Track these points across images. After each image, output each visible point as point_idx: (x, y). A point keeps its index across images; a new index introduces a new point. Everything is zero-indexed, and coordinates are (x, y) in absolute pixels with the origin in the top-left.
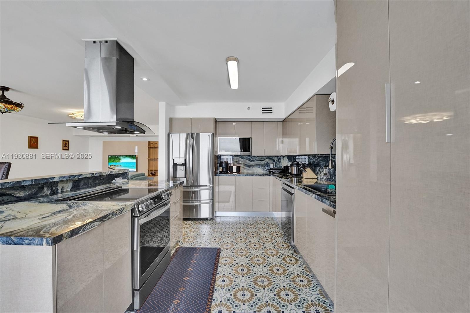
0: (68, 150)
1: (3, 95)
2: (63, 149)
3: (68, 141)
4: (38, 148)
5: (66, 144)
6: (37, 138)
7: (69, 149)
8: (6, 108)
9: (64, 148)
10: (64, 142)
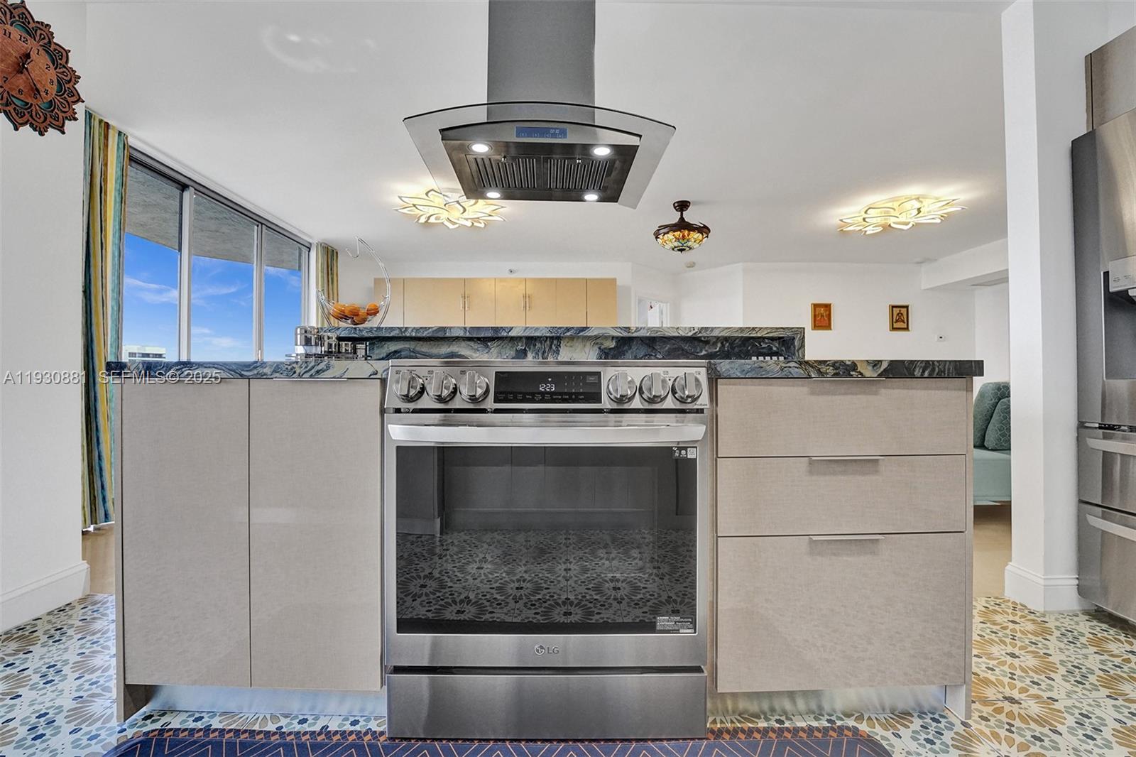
0: (907, 329)
1: (682, 219)
2: (893, 329)
3: (907, 307)
4: (831, 329)
5: (900, 314)
6: (827, 307)
7: (910, 328)
8: (678, 239)
9: (895, 326)
10: (896, 311)
